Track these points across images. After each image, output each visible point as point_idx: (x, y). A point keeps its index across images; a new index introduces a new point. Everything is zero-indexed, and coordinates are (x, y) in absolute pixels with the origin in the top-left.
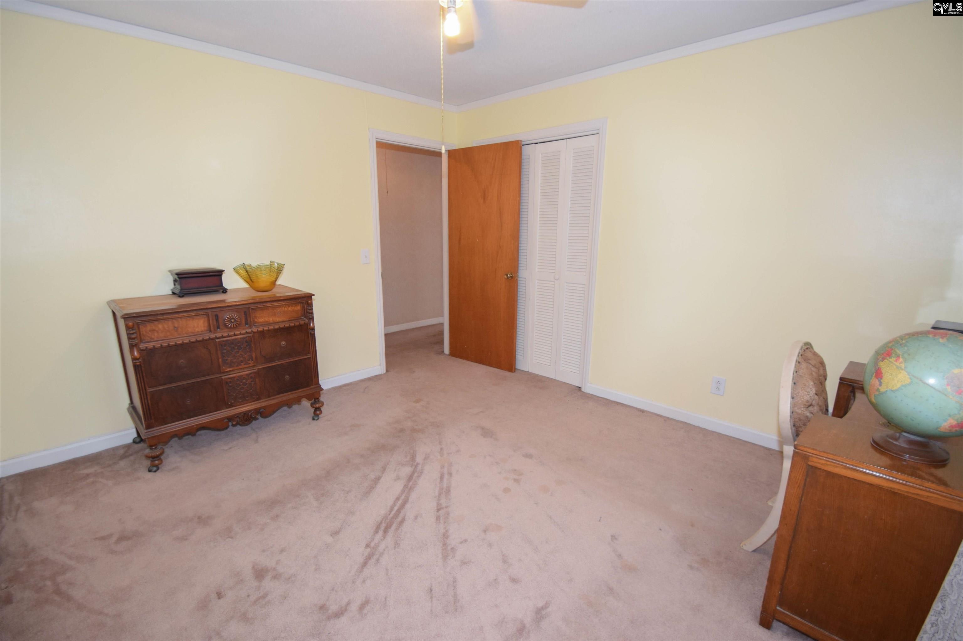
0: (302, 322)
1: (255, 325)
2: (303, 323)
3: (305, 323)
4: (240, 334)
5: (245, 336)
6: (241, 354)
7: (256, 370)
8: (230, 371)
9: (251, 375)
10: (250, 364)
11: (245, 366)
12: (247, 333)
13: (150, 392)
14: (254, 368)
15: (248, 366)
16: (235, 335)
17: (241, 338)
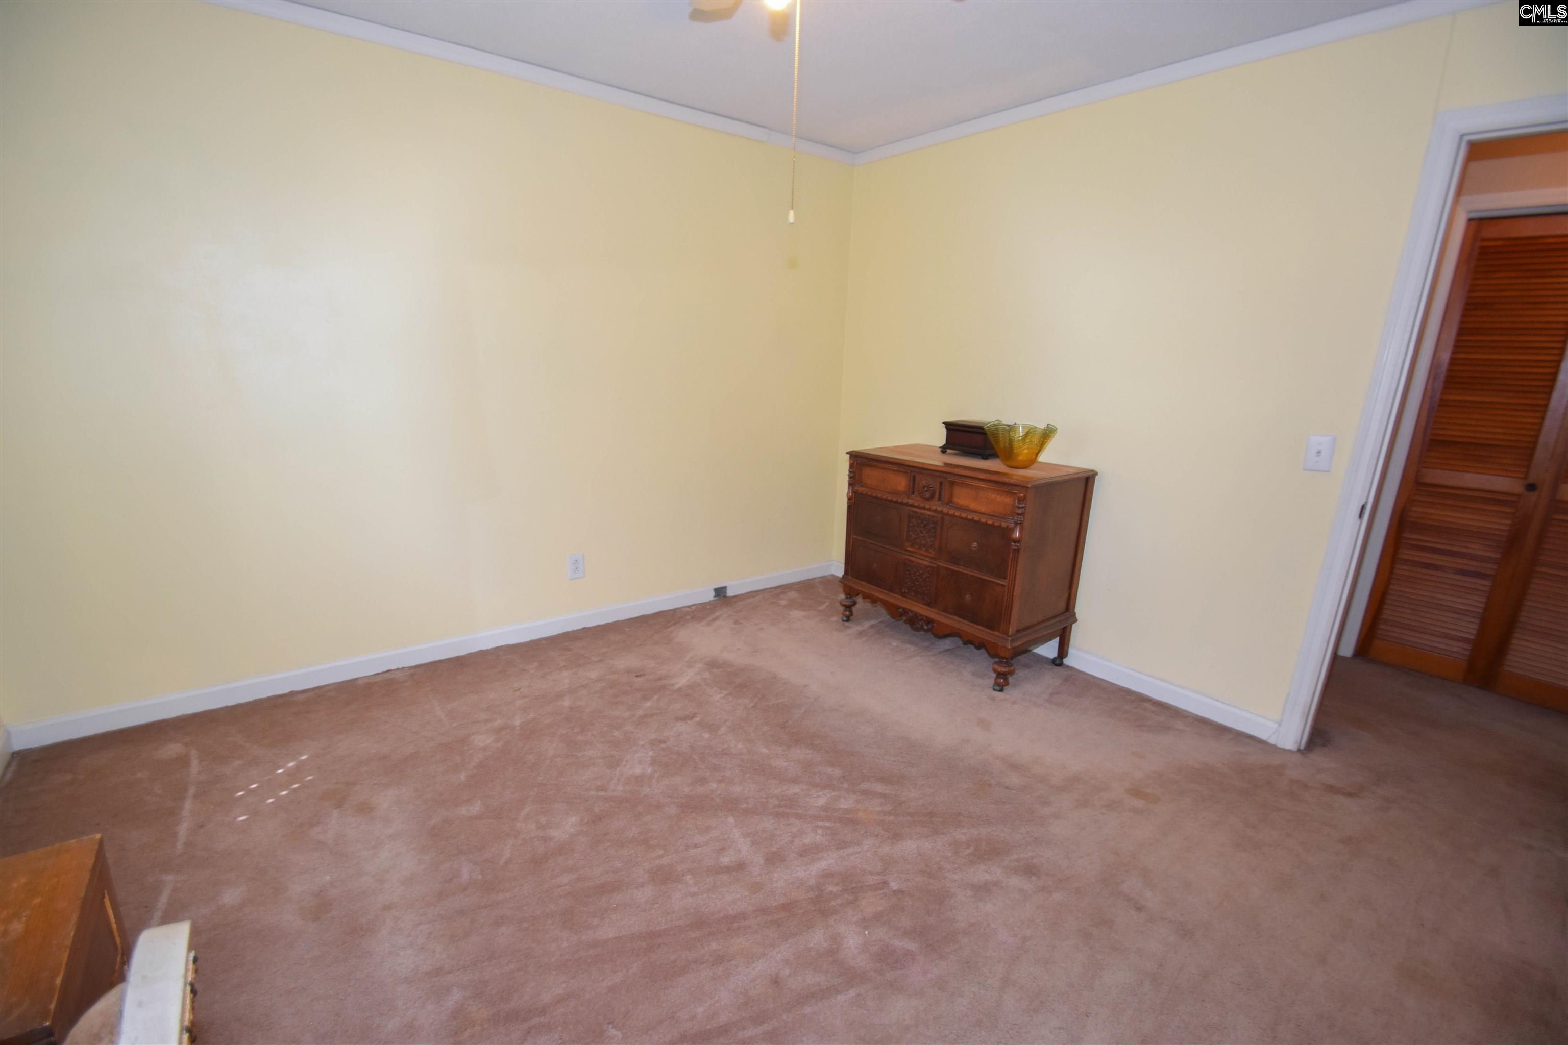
0: (1004, 524)
1: (950, 505)
2: (1006, 526)
3: (1007, 527)
4: (929, 510)
5: (933, 514)
6: (924, 536)
7: (935, 565)
8: (911, 552)
9: (929, 569)
10: (931, 553)
11: (925, 553)
12: (936, 511)
13: (853, 538)
14: (934, 562)
15: (927, 554)
16: (924, 508)
17: (929, 515)
